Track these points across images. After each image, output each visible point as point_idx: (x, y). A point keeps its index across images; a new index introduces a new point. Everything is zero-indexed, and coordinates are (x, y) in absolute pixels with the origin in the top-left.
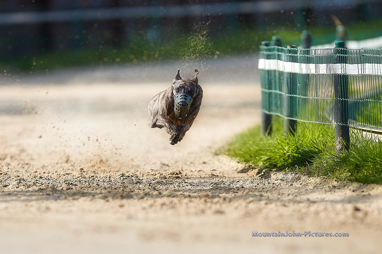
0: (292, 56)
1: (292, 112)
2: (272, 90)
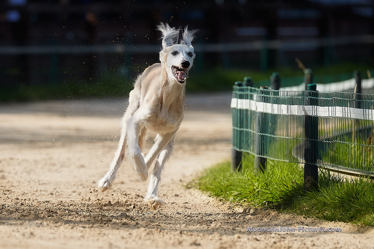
0: (265, 97)
1: (262, 150)
2: (243, 128)
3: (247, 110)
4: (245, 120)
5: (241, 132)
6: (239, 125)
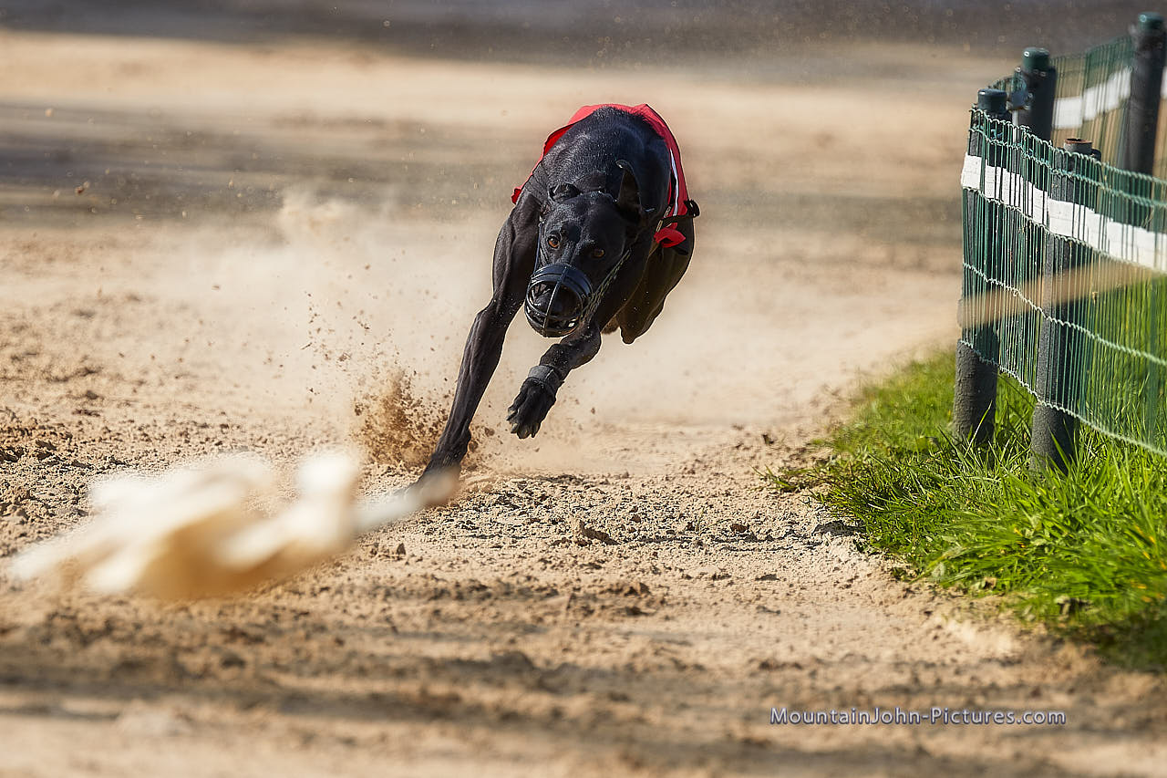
0: (1078, 181)
1: (1063, 386)
3: (1014, 216)
6: (985, 262)
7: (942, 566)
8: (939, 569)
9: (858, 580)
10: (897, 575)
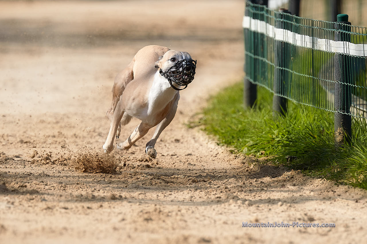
0: (285, 22)
1: (283, 89)
2: (258, 56)
3: (262, 35)
4: (260, 46)
5: (255, 60)
6: (253, 51)
7: (246, 148)
8: (245, 149)
9: (219, 154)
10: (232, 152)
